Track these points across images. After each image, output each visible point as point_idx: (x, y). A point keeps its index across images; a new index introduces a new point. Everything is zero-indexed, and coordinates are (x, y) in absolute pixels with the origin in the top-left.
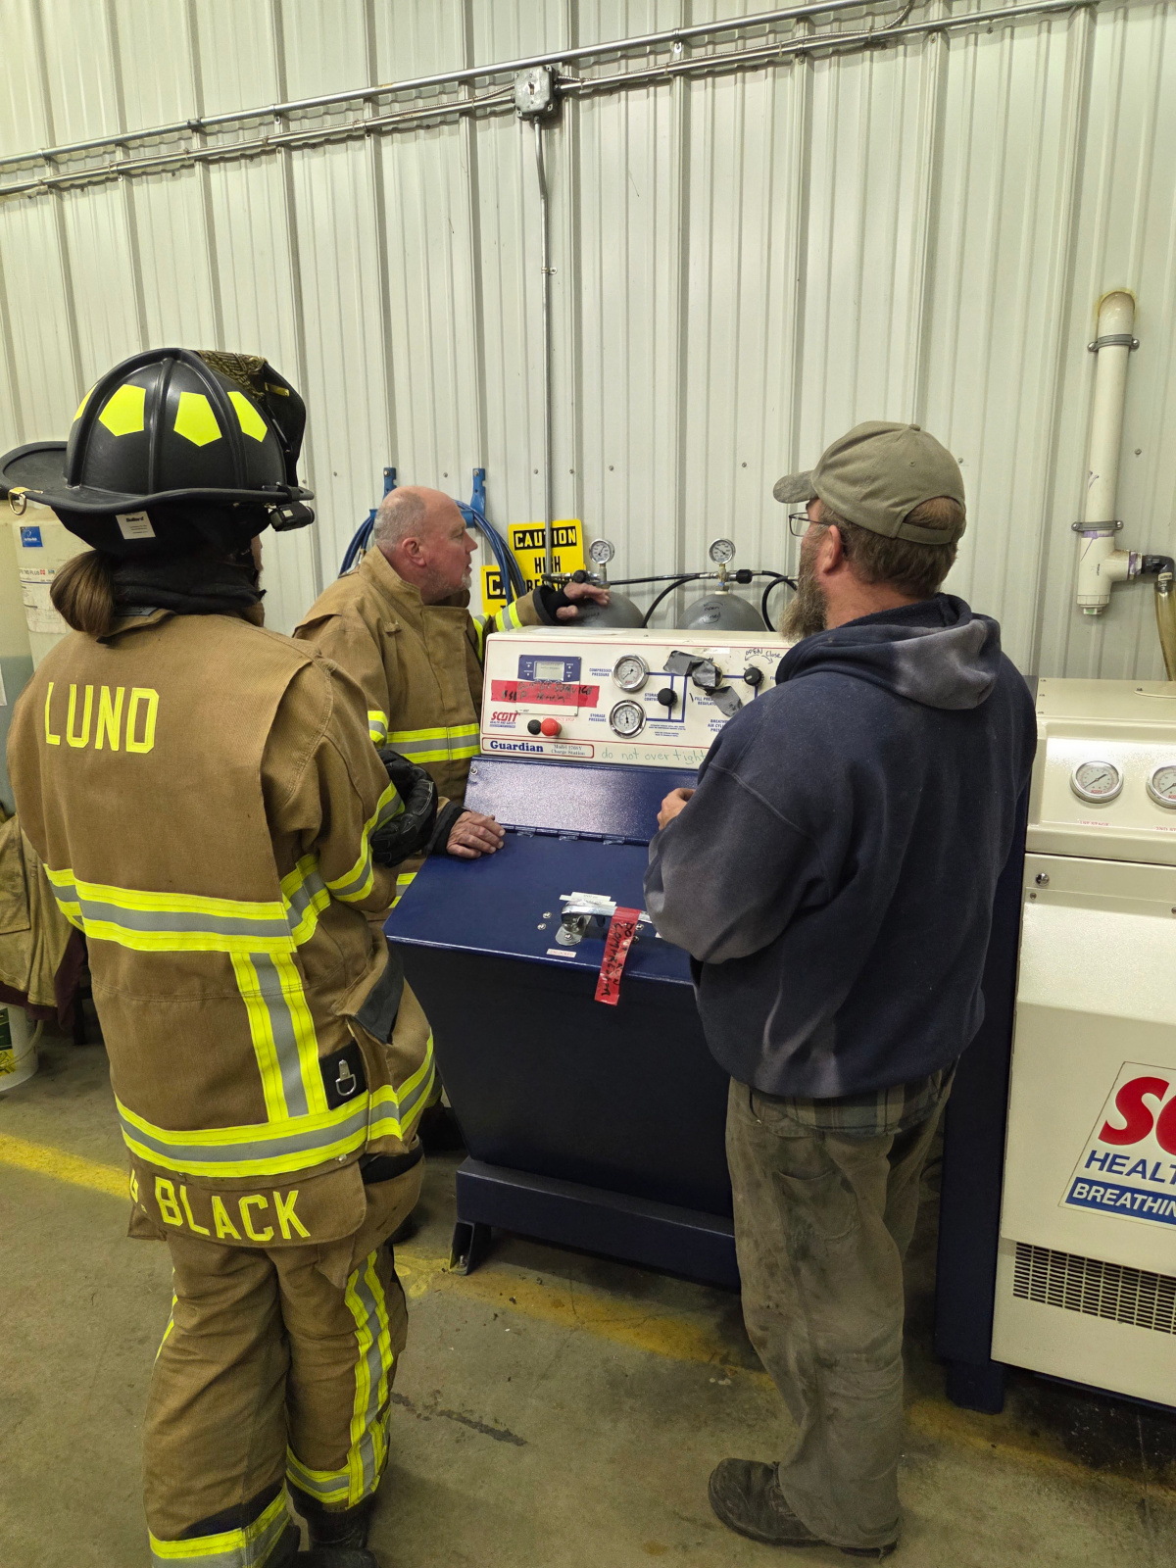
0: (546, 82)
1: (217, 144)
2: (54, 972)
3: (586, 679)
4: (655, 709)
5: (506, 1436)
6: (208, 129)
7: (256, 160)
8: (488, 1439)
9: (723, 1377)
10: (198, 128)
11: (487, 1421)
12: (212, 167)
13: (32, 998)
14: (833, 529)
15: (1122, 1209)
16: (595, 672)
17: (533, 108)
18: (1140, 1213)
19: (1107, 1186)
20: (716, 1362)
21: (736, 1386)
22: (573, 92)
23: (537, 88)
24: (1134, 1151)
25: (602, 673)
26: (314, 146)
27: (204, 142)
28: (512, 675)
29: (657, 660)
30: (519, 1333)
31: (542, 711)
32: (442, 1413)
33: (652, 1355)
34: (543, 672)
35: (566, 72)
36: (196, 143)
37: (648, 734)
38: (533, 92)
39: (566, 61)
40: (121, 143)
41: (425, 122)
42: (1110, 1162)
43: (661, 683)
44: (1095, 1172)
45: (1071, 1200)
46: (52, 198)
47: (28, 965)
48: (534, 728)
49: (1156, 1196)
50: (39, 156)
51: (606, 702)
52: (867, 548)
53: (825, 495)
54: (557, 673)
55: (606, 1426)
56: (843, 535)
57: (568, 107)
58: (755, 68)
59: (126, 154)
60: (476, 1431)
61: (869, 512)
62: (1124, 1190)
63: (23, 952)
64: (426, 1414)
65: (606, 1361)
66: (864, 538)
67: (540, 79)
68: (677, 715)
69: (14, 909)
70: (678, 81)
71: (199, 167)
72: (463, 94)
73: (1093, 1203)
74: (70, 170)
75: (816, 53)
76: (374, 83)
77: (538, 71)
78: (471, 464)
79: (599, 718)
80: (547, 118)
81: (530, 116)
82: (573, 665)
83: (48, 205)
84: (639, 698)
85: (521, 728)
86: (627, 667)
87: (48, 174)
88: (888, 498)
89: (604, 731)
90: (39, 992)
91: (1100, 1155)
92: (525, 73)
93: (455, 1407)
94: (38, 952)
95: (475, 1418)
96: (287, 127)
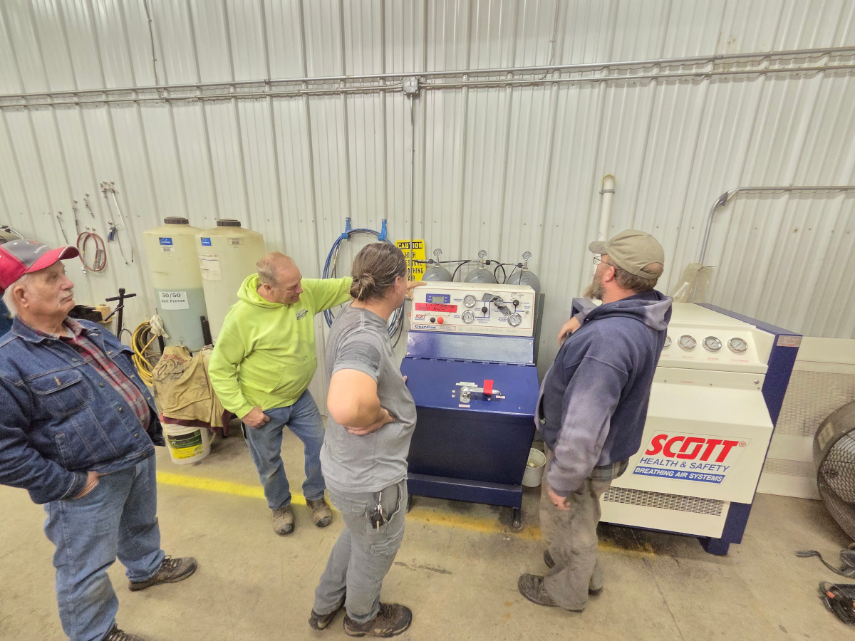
0: (416, 82)
1: (275, 90)
2: (222, 414)
3: (452, 303)
4: (479, 313)
5: (444, 572)
6: (272, 84)
7: (294, 98)
8: (439, 574)
9: (507, 537)
10: (268, 83)
11: (436, 567)
12: (274, 99)
13: (213, 425)
14: (612, 268)
15: (650, 475)
16: (456, 300)
17: (411, 91)
18: (656, 475)
19: (646, 468)
20: (503, 531)
21: (512, 540)
22: (425, 87)
23: (413, 84)
24: (655, 457)
25: (459, 300)
26: (318, 95)
27: (270, 89)
28: (423, 301)
29: (479, 296)
30: (434, 532)
31: (436, 314)
32: (419, 567)
33: (481, 533)
34: (435, 301)
35: (422, 80)
36: (267, 88)
37: (476, 323)
38: (411, 85)
39: (422, 76)
40: (233, 85)
41: (365, 92)
42: (647, 461)
43: (481, 305)
44: (643, 464)
45: (634, 473)
46: (200, 104)
47: (210, 411)
48: (433, 320)
49: (661, 470)
50: (194, 86)
51: (460, 311)
52: (624, 277)
53: (610, 255)
54: (440, 301)
55: (476, 562)
56: (616, 270)
57: (423, 92)
58: (492, 87)
59: (235, 90)
60: (433, 572)
61: (627, 265)
62: (651, 469)
63: (207, 407)
64: (414, 568)
65: (468, 537)
66: (623, 273)
67: (414, 83)
68: (487, 315)
69: (202, 391)
70: (464, 89)
71: (268, 98)
72: (381, 83)
73: (641, 474)
74: (207, 93)
75: (514, 85)
76: (345, 74)
77: (413, 78)
78: (381, 217)
79: (456, 316)
80: (415, 96)
81: (409, 95)
82: (448, 297)
83: (198, 107)
84: (473, 309)
85: (427, 320)
86: (468, 299)
87: (198, 93)
88: (636, 261)
89: (460, 321)
90: (216, 422)
91: (645, 459)
92: (408, 78)
93: (423, 563)
94: (214, 407)
95: (431, 567)
96: (307, 87)
